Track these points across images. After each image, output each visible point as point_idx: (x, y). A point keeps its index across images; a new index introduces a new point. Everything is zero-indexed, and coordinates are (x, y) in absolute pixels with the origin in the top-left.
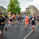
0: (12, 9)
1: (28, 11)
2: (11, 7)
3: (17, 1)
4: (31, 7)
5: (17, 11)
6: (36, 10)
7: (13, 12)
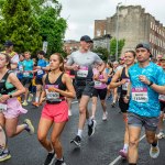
0: (14, 28)
1: (109, 36)
2: (11, 12)
4: (124, 12)
5: (45, 39)
6: (157, 34)
7: (20, 46)
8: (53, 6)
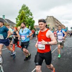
3: (29, 11)
5: (30, 25)
6: (57, 23)
8: (31, 17)
